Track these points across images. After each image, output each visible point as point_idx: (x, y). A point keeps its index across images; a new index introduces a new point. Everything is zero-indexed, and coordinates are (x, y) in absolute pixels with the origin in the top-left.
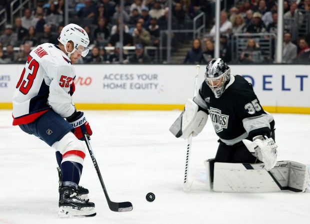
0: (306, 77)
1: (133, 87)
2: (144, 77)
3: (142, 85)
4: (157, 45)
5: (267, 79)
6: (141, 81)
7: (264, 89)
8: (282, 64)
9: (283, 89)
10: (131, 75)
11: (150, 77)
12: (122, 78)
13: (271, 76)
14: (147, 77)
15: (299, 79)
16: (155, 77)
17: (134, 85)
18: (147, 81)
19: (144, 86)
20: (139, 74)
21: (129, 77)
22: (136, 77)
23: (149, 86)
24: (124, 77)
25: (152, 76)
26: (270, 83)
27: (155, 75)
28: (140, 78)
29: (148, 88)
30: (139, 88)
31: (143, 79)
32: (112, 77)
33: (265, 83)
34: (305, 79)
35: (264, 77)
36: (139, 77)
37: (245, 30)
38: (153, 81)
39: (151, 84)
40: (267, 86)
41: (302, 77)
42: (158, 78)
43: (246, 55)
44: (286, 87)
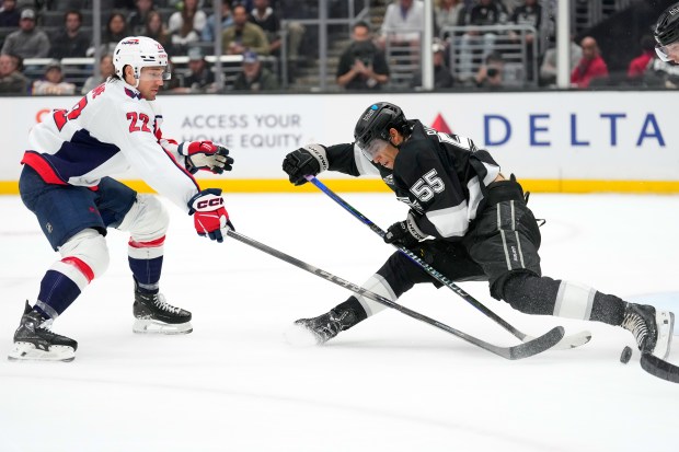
0: (623, 116)
1: (248, 143)
2: (271, 121)
3: (267, 138)
4: (276, 52)
5: (539, 123)
6: (264, 131)
7: (533, 142)
8: (570, 90)
9: (574, 142)
10: (242, 118)
11: (284, 122)
12: (223, 124)
13: (547, 116)
14: (278, 121)
15: (607, 121)
16: (295, 120)
17: (249, 138)
18: (279, 130)
19: (271, 142)
20: (259, 116)
21: (238, 120)
22: (252, 122)
23: (283, 139)
24: (227, 122)
25: (288, 118)
26: (545, 129)
27: (294, 116)
28: (263, 123)
29: (279, 144)
30: (261, 145)
31: (267, 125)
32: (201, 122)
33: (533, 130)
34: (619, 121)
35: (533, 118)
36: (259, 121)
37: (468, 18)
38: (291, 130)
39: (286, 136)
40: (540, 137)
41: (613, 118)
42: (301, 122)
43: (492, 73)
44: (580, 138)
